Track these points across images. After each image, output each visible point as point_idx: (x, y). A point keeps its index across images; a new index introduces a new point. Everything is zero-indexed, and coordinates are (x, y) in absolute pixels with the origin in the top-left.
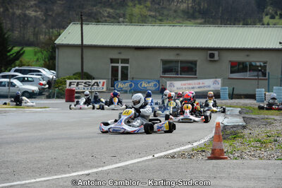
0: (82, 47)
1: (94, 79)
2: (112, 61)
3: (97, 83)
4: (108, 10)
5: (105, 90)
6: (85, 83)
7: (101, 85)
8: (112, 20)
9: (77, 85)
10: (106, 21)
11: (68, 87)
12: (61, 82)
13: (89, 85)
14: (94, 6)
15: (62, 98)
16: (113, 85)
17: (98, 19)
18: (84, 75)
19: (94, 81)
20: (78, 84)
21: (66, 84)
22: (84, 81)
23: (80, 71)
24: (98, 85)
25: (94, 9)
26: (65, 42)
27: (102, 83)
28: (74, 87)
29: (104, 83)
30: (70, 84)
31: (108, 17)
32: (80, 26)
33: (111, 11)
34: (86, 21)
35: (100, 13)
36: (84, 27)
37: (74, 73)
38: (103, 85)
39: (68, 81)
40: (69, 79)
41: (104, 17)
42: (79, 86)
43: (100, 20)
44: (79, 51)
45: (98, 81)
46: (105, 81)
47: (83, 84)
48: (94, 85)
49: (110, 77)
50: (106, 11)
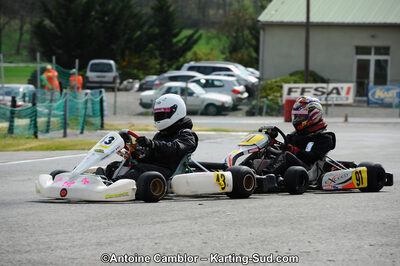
0: (308, 26)
1: (331, 82)
3: (337, 89)
5: (350, 100)
6: (316, 90)
7: (343, 93)
9: (302, 93)
11: (286, 96)
12: (272, 89)
13: (323, 93)
18: (311, 76)
19: (331, 86)
20: (303, 91)
21: (281, 91)
22: (315, 85)
23: (303, 68)
24: (338, 93)
26: (276, 18)
27: (345, 89)
28: (295, 95)
29: (349, 89)
30: (290, 91)
37: (291, 71)
38: (348, 93)
39: (286, 87)
40: (286, 82)
44: (302, 33)
45: (338, 85)
46: (351, 85)
47: (313, 91)
48: (331, 92)
49: (355, 79)
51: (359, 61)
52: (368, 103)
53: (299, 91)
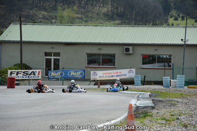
0: (21, 43)
1: (31, 69)
2: (46, 54)
3: (34, 72)
4: (43, 13)
5: (40, 78)
6: (24, 73)
7: (37, 74)
8: (46, 21)
9: (17, 74)
10: (41, 22)
11: (9, 76)
12: (3, 72)
13: (27, 74)
14: (32, 9)
15: (4, 85)
16: (47, 74)
17: (34, 20)
18: (23, 66)
19: (31, 71)
20: (18, 73)
21: (7, 73)
22: (23, 71)
23: (20, 63)
24: (34, 74)
25: (31, 12)
28: (14, 75)
29: (39, 72)
30: (11, 73)
31: (43, 18)
32: (19, 26)
33: (46, 13)
34: (25, 21)
35: (36, 15)
36: (23, 26)
37: (14, 64)
38: (39, 74)
39: (9, 71)
40: (10, 69)
41: (40, 18)
42: (19, 75)
43: (36, 21)
45: (34, 71)
46: (40, 70)
47: (22, 74)
48: (31, 74)
49: (45, 68)
50: (41, 13)
52: (49, 78)
53: (16, 73)
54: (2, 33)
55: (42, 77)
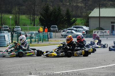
0: (100, 17)
2: (112, 23)
3: (105, 31)
4: (111, 2)
5: (109, 34)
6: (101, 32)
7: (107, 33)
8: (112, 6)
10: (109, 7)
11: (94, 33)
12: (91, 31)
13: (102, 32)
15: (91, 38)
16: (112, 33)
17: (106, 6)
18: (101, 29)
19: (104, 31)
20: (98, 32)
21: (93, 32)
22: (100, 31)
23: (99, 27)
24: (106, 33)
25: (105, 2)
26: (93, 16)
27: (107, 32)
28: (96, 33)
29: (108, 31)
30: (95, 32)
31: (110, 5)
32: (98, 9)
33: (112, 3)
34: (102, 7)
35: (107, 4)
36: (101, 9)
37: (96, 28)
39: (94, 31)
40: (94, 30)
41: (109, 5)
42: (98, 33)
43: (107, 6)
44: (98, 19)
45: (106, 31)
46: (109, 31)
49: (111, 29)
50: (110, 3)
51: (112, 25)
52: (113, 35)
54: (91, 13)
55: (110, 34)
